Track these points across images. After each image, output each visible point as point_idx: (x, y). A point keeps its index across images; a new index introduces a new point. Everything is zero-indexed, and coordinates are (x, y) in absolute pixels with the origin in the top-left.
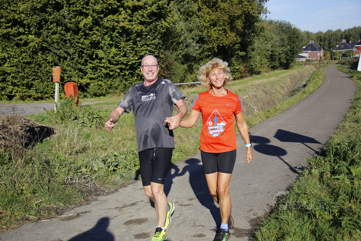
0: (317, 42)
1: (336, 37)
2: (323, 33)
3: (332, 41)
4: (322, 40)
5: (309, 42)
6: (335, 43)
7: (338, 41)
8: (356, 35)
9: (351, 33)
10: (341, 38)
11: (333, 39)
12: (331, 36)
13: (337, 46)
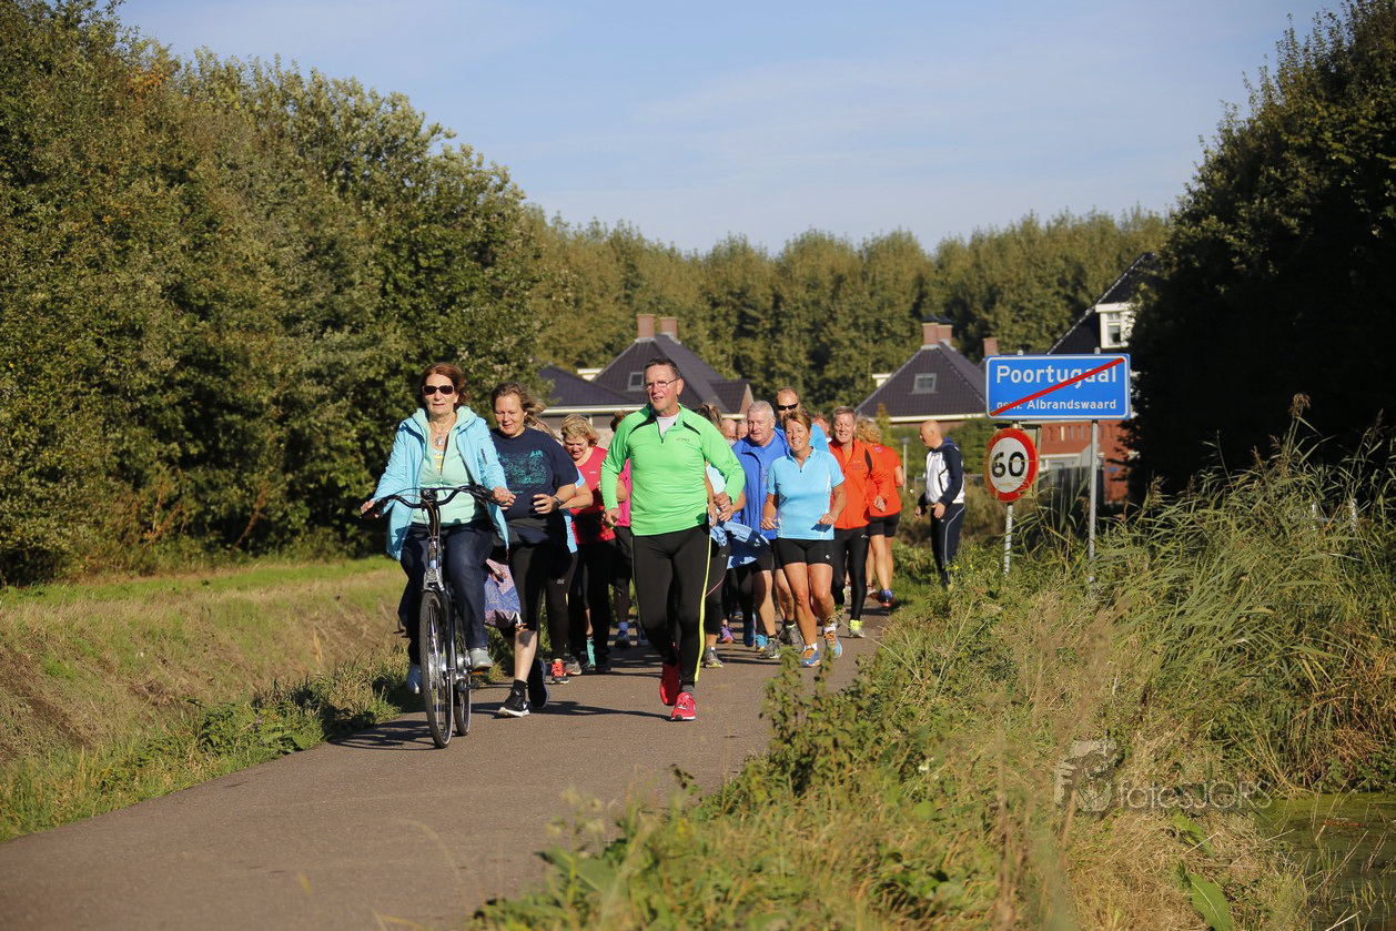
0: (715, 335)
1: (873, 304)
2: (761, 257)
3: (839, 335)
4: (755, 321)
5: (635, 327)
6: (863, 353)
7: (893, 335)
8: (1037, 290)
9: (996, 274)
10: (915, 313)
11: (844, 321)
12: (834, 296)
13: (881, 379)
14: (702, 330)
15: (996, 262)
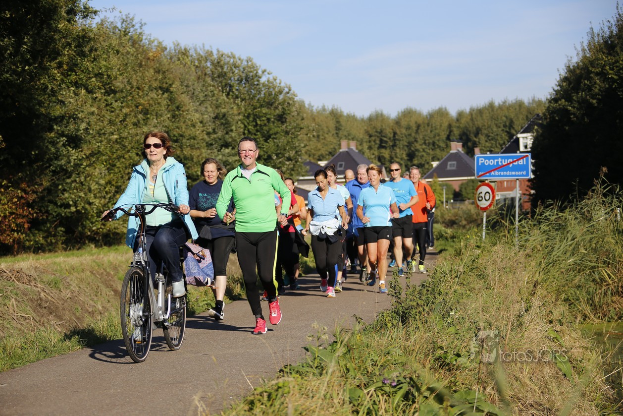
0: (370, 148)
1: (432, 135)
2: (388, 118)
3: (418, 147)
4: (386, 142)
5: (340, 145)
6: (428, 154)
7: (439, 147)
8: (495, 129)
9: (479, 122)
10: (448, 138)
11: (420, 141)
12: (417, 132)
13: (435, 164)
14: (365, 146)
15: (479, 118)
